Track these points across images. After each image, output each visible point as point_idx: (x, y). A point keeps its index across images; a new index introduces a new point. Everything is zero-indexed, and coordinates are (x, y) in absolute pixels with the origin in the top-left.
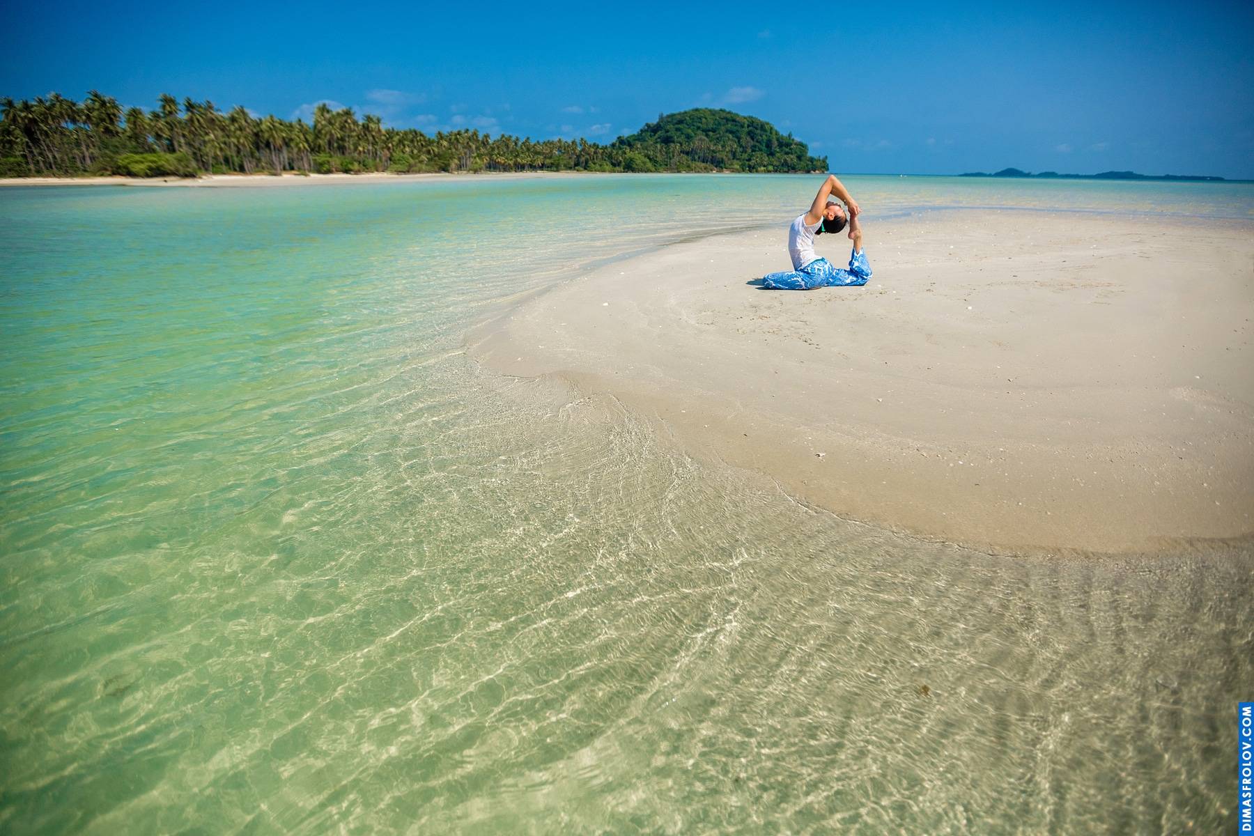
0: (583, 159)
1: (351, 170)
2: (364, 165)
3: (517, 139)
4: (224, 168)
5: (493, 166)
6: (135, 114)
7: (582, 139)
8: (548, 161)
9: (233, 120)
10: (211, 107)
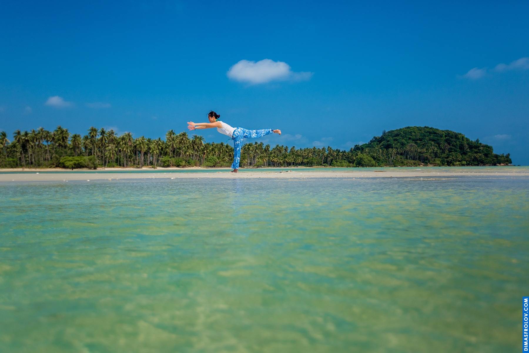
0: (329, 159)
1: (181, 165)
2: (188, 163)
3: (287, 147)
4: (114, 164)
5: (271, 164)
6: (75, 137)
7: (329, 147)
8: (305, 160)
9: (123, 139)
10: (113, 133)
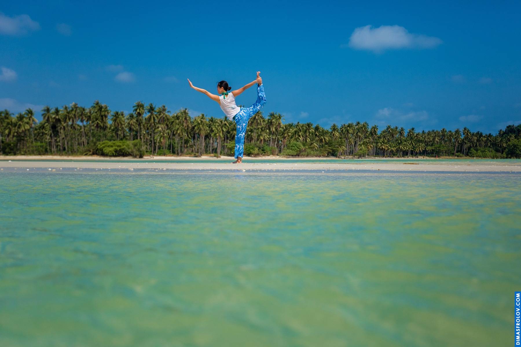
0: (465, 146)
1: (252, 154)
2: (263, 150)
3: (402, 129)
4: (166, 151)
5: (380, 153)
6: (117, 115)
7: (465, 129)
8: (429, 148)
9: (178, 118)
10: (164, 110)
